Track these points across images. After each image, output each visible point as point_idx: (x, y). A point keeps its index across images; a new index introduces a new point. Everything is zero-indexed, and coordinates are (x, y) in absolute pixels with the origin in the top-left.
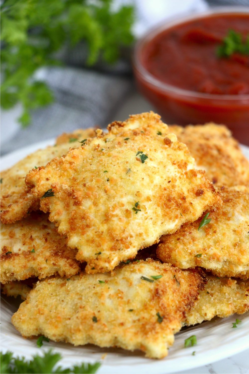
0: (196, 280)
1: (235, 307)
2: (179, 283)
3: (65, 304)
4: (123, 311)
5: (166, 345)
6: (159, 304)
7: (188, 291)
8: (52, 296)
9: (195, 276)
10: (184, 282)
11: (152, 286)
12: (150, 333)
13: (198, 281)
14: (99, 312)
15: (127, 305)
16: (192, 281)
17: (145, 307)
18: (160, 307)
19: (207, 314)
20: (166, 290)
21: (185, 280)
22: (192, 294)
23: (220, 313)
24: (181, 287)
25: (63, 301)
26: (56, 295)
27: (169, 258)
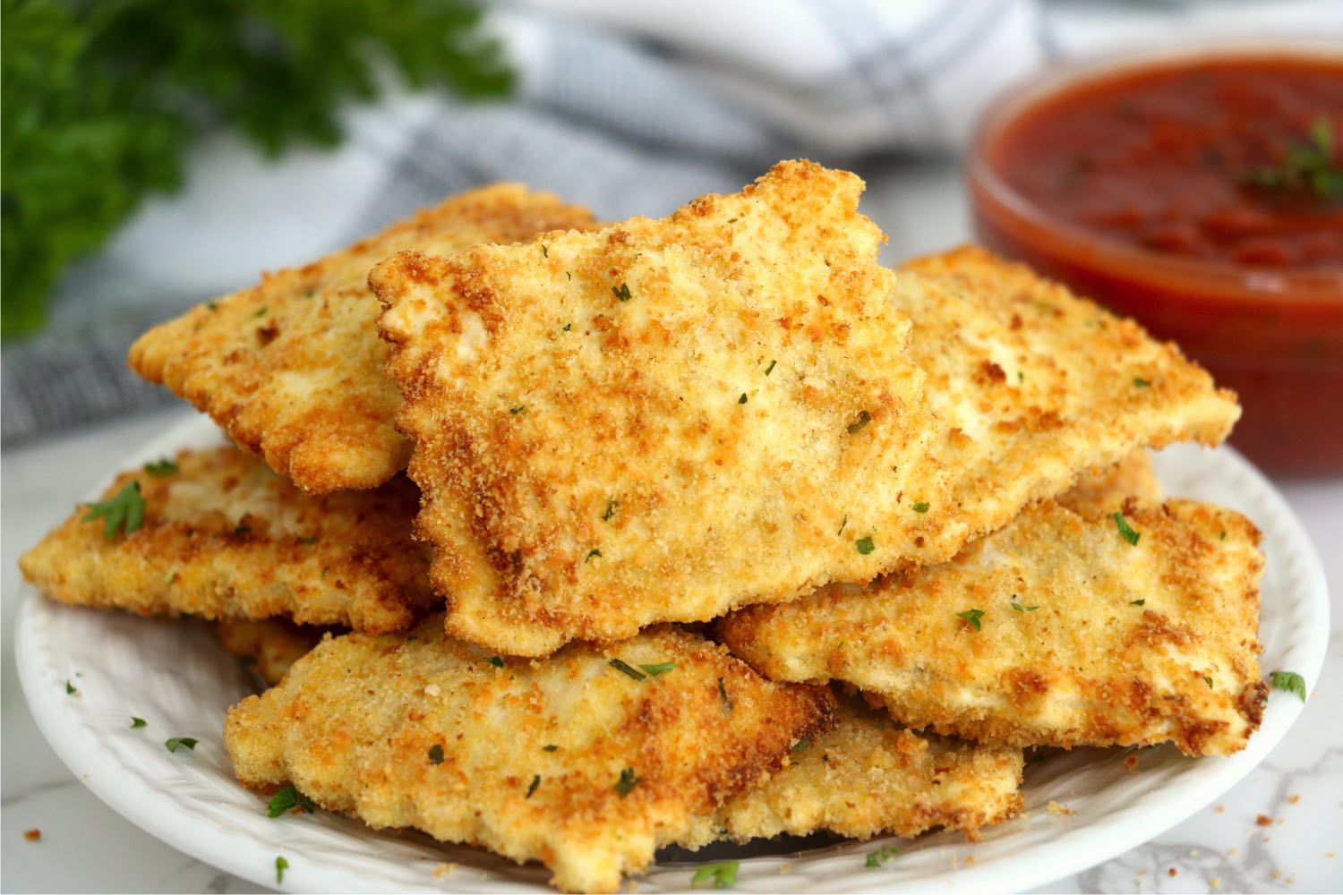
0: (793, 713)
1: (887, 808)
2: (731, 706)
3: (374, 702)
4: (529, 745)
5: (618, 862)
6: (641, 746)
7: (755, 735)
8: (348, 675)
9: (795, 699)
10: (750, 706)
11: (635, 691)
12: (577, 815)
13: (800, 716)
14: (460, 737)
15: (544, 732)
16: (781, 712)
17: (598, 747)
18: (640, 756)
19: (793, 813)
20: (678, 711)
21: (757, 703)
22: (763, 746)
23: (835, 820)
24: (732, 718)
25: (371, 693)
26: (361, 676)
27: (749, 642)
